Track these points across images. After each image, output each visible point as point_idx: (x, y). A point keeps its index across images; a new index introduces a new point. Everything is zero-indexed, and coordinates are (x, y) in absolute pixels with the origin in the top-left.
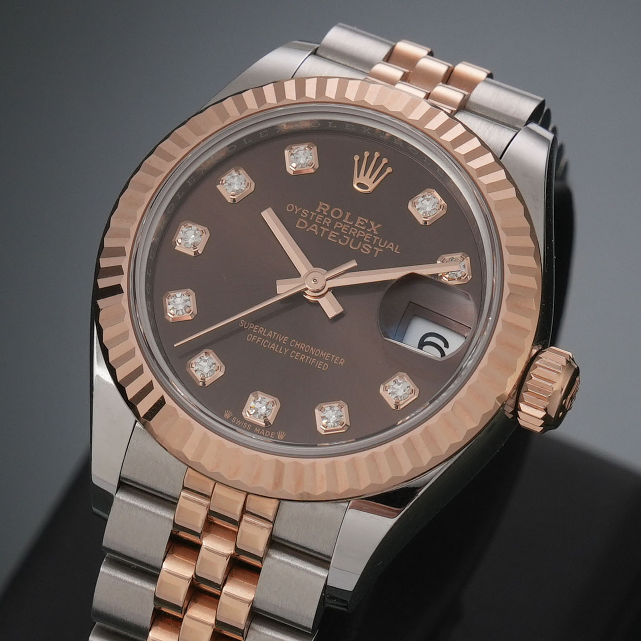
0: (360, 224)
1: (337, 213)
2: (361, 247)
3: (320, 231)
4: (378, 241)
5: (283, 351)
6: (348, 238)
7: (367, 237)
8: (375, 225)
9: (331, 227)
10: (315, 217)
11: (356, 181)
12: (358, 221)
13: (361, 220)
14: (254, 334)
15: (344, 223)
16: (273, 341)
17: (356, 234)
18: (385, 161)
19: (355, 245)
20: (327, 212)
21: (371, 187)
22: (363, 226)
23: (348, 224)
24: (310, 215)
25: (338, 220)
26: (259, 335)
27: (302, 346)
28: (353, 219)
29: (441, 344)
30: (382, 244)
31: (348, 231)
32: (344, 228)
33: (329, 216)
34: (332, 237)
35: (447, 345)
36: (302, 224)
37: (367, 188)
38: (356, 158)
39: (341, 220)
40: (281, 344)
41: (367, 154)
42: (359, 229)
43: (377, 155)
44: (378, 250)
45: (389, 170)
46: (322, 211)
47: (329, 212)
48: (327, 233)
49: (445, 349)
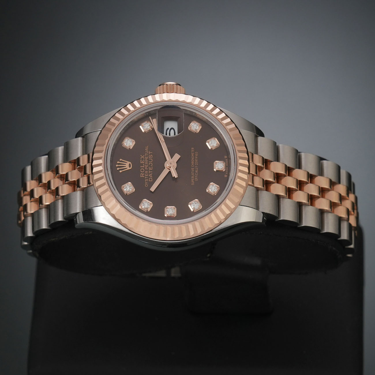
0: (143, 162)
1: (142, 170)
2: (151, 158)
3: (150, 173)
4: (146, 154)
5: (197, 168)
6: (149, 163)
7: (146, 158)
8: (141, 157)
9: (148, 170)
10: (146, 177)
11: (129, 168)
12: (142, 163)
13: (142, 162)
14: (195, 179)
15: (145, 167)
16: (195, 172)
17: (147, 162)
18: (118, 162)
19: (151, 160)
20: (143, 174)
21: (129, 163)
22: (143, 161)
23: (145, 165)
24: (146, 179)
25: (145, 169)
26: (195, 177)
27: (193, 163)
28: (142, 165)
29: (168, 131)
30: (147, 152)
31: (147, 164)
32: (146, 166)
33: (144, 172)
34: (151, 169)
35: (168, 129)
36: (151, 179)
37: (130, 164)
38: (120, 171)
39: (144, 168)
40: (195, 170)
41: (118, 169)
42: (145, 162)
43: (117, 166)
44: (149, 153)
45: (121, 160)
46: (143, 175)
47: (143, 173)
48: (150, 171)
49: (169, 129)
